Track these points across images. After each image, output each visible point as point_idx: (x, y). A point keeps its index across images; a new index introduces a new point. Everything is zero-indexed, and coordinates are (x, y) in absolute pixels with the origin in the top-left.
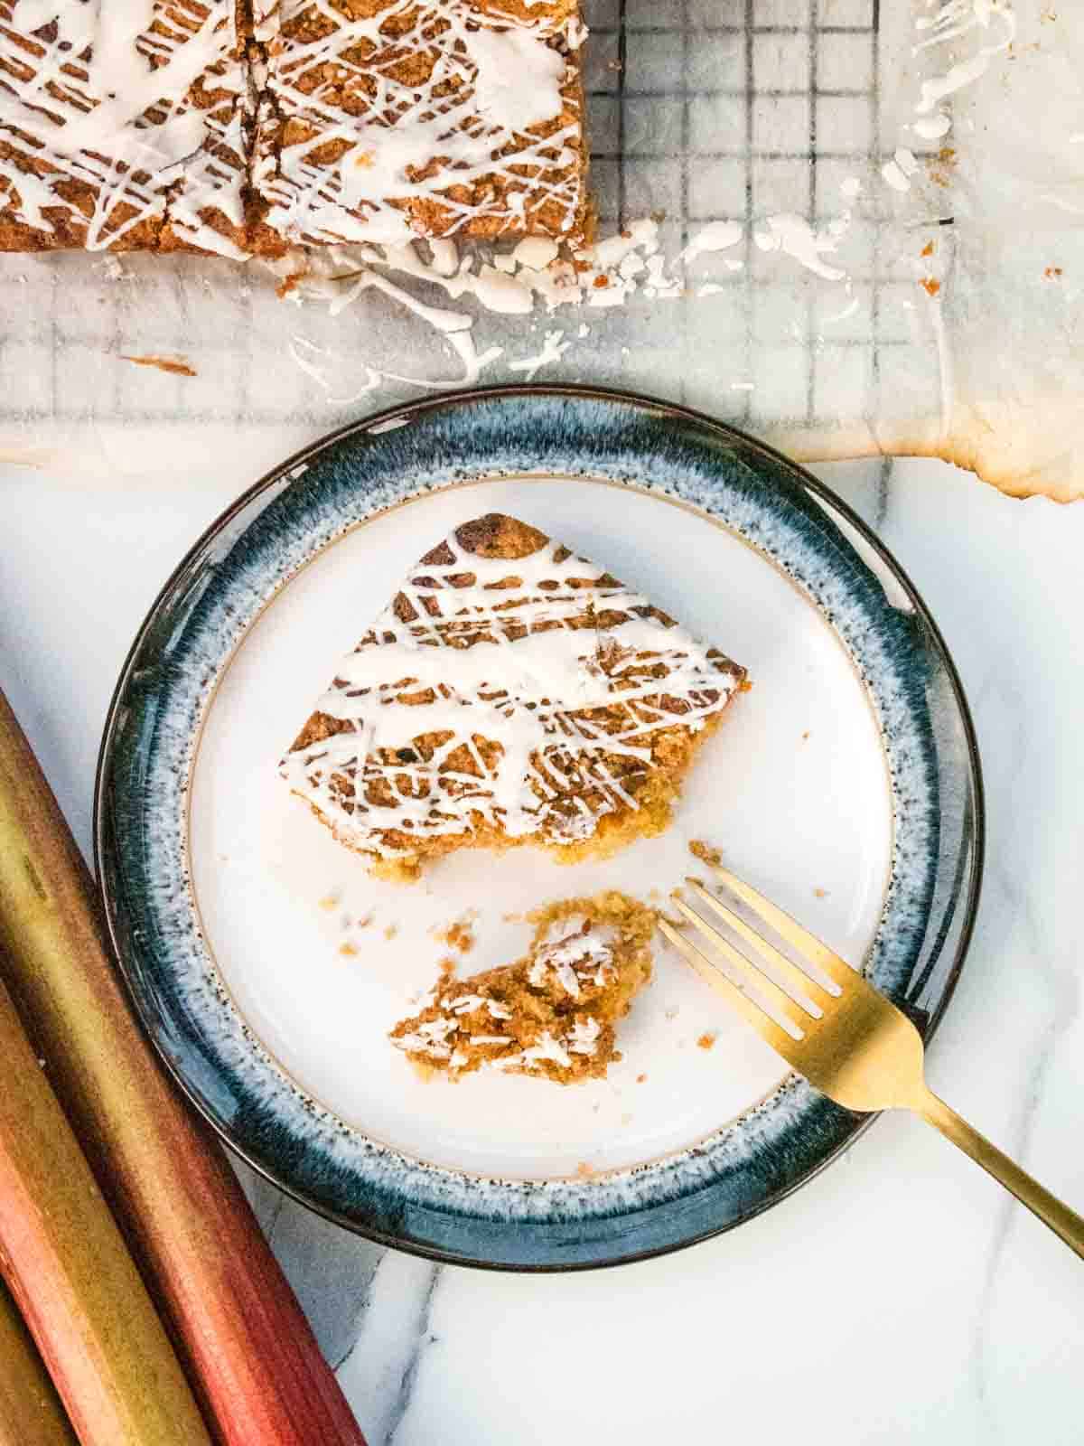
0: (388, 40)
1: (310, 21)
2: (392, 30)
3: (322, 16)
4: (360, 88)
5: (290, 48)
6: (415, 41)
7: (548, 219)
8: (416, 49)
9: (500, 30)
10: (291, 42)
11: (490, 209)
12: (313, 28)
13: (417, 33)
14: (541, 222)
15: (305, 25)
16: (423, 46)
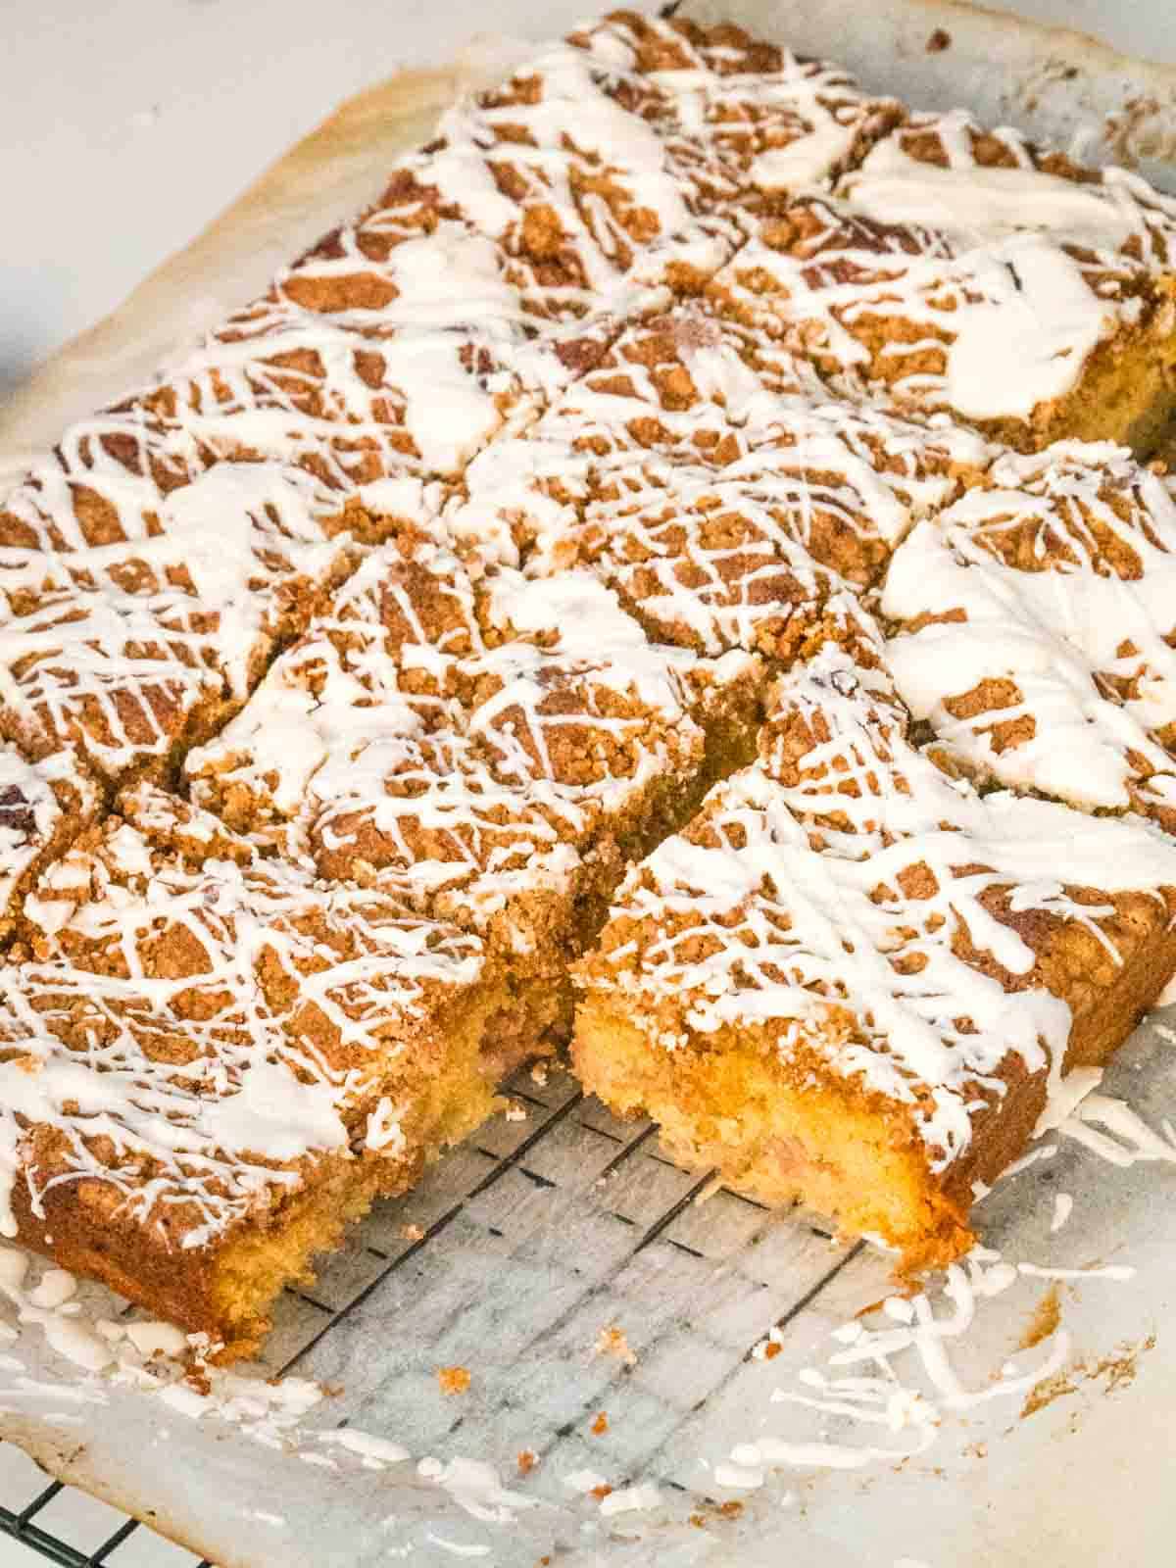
0: (170, 1014)
1: (103, 954)
2: (181, 1007)
3: (121, 957)
4: (96, 1029)
5: (60, 966)
6: (198, 1031)
7: (174, 1222)
8: (193, 1036)
9: (304, 1077)
10: (65, 960)
11: (123, 1181)
12: (102, 962)
13: (207, 1026)
14: (166, 1222)
15: (95, 955)
16: (202, 1040)
